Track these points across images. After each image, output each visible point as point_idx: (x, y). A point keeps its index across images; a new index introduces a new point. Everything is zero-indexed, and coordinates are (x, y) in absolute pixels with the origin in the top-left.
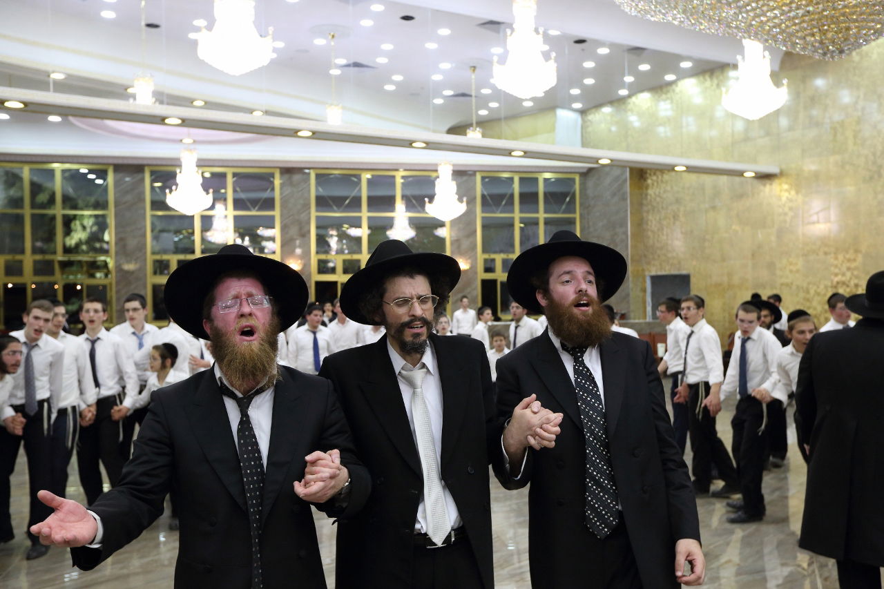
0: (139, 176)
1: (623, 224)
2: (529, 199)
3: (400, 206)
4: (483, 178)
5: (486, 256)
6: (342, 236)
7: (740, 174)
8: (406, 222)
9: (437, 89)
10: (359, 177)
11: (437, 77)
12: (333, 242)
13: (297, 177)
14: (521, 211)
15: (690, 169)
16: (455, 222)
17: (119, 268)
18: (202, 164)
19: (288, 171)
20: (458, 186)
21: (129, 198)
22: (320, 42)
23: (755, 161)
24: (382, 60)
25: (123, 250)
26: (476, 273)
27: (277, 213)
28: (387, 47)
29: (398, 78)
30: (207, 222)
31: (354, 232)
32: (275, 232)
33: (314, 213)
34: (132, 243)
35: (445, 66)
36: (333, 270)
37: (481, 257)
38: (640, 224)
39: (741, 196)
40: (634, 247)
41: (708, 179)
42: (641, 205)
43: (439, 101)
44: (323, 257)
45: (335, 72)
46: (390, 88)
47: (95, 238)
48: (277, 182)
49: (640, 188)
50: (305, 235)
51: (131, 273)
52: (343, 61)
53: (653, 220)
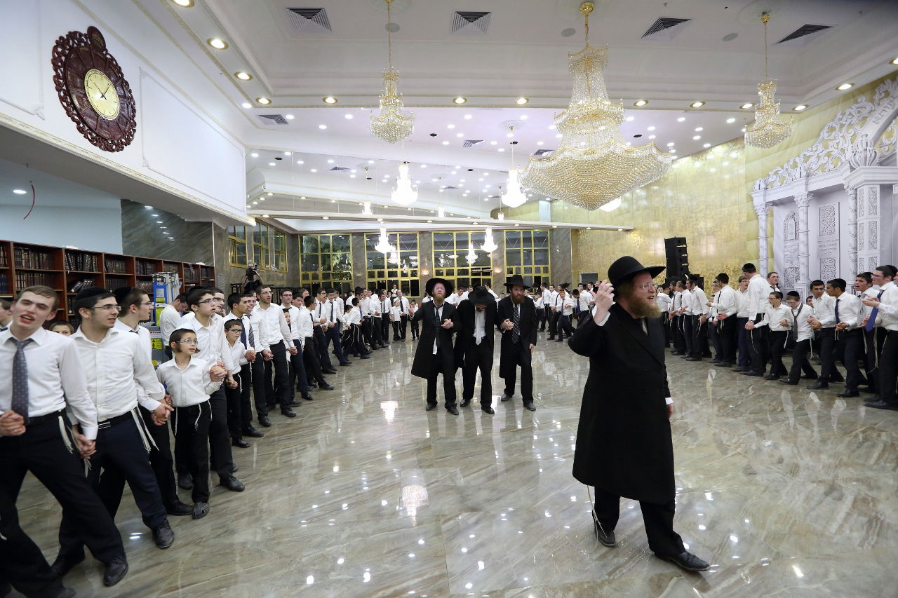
0: (361, 237)
1: (569, 251)
2: (527, 240)
3: (471, 245)
4: (507, 233)
5: (508, 267)
6: (446, 258)
7: (617, 230)
8: (474, 252)
9: (485, 195)
10: (452, 234)
11: (485, 191)
12: (442, 261)
13: (426, 235)
14: (524, 247)
15: (593, 229)
16: (494, 252)
17: (355, 276)
18: (388, 231)
19: (422, 232)
20: (494, 237)
21: (358, 246)
22: (435, 180)
23: (623, 224)
24: (461, 185)
25: (356, 268)
26: (504, 274)
27: (418, 250)
28: (463, 181)
29: (468, 192)
30: (389, 255)
31: (451, 257)
32: (418, 258)
33: (433, 251)
34: (360, 265)
35: (488, 186)
36: (442, 274)
37: (506, 267)
38: (577, 251)
39: (618, 239)
40: (573, 261)
41: (605, 232)
42: (577, 243)
43: (486, 200)
44: (438, 269)
45: (441, 191)
46: (465, 195)
47: (342, 262)
48: (418, 237)
49: (577, 235)
50: (430, 259)
51: (360, 277)
52: (444, 187)
53: (582, 249)
